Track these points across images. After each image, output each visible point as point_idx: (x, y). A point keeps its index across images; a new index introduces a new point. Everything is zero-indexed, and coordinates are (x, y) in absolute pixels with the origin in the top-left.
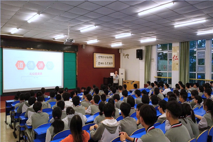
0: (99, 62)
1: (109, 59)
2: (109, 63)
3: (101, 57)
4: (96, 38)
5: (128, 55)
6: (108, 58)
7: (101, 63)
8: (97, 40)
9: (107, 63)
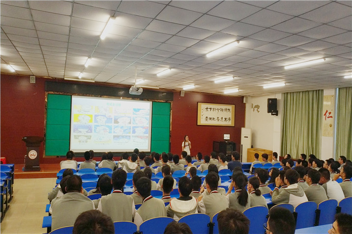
0: (207, 117)
1: (224, 112)
2: (224, 119)
3: (210, 108)
4: (191, 83)
5: (258, 107)
6: (222, 110)
7: (210, 119)
8: (195, 85)
9: (220, 118)
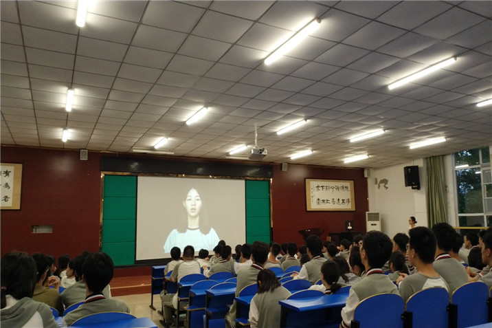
0: (318, 199)
1: (341, 191)
2: (341, 201)
3: (322, 187)
4: (309, 146)
5: (385, 181)
6: (338, 188)
7: (323, 201)
8: (312, 150)
9: (336, 200)
